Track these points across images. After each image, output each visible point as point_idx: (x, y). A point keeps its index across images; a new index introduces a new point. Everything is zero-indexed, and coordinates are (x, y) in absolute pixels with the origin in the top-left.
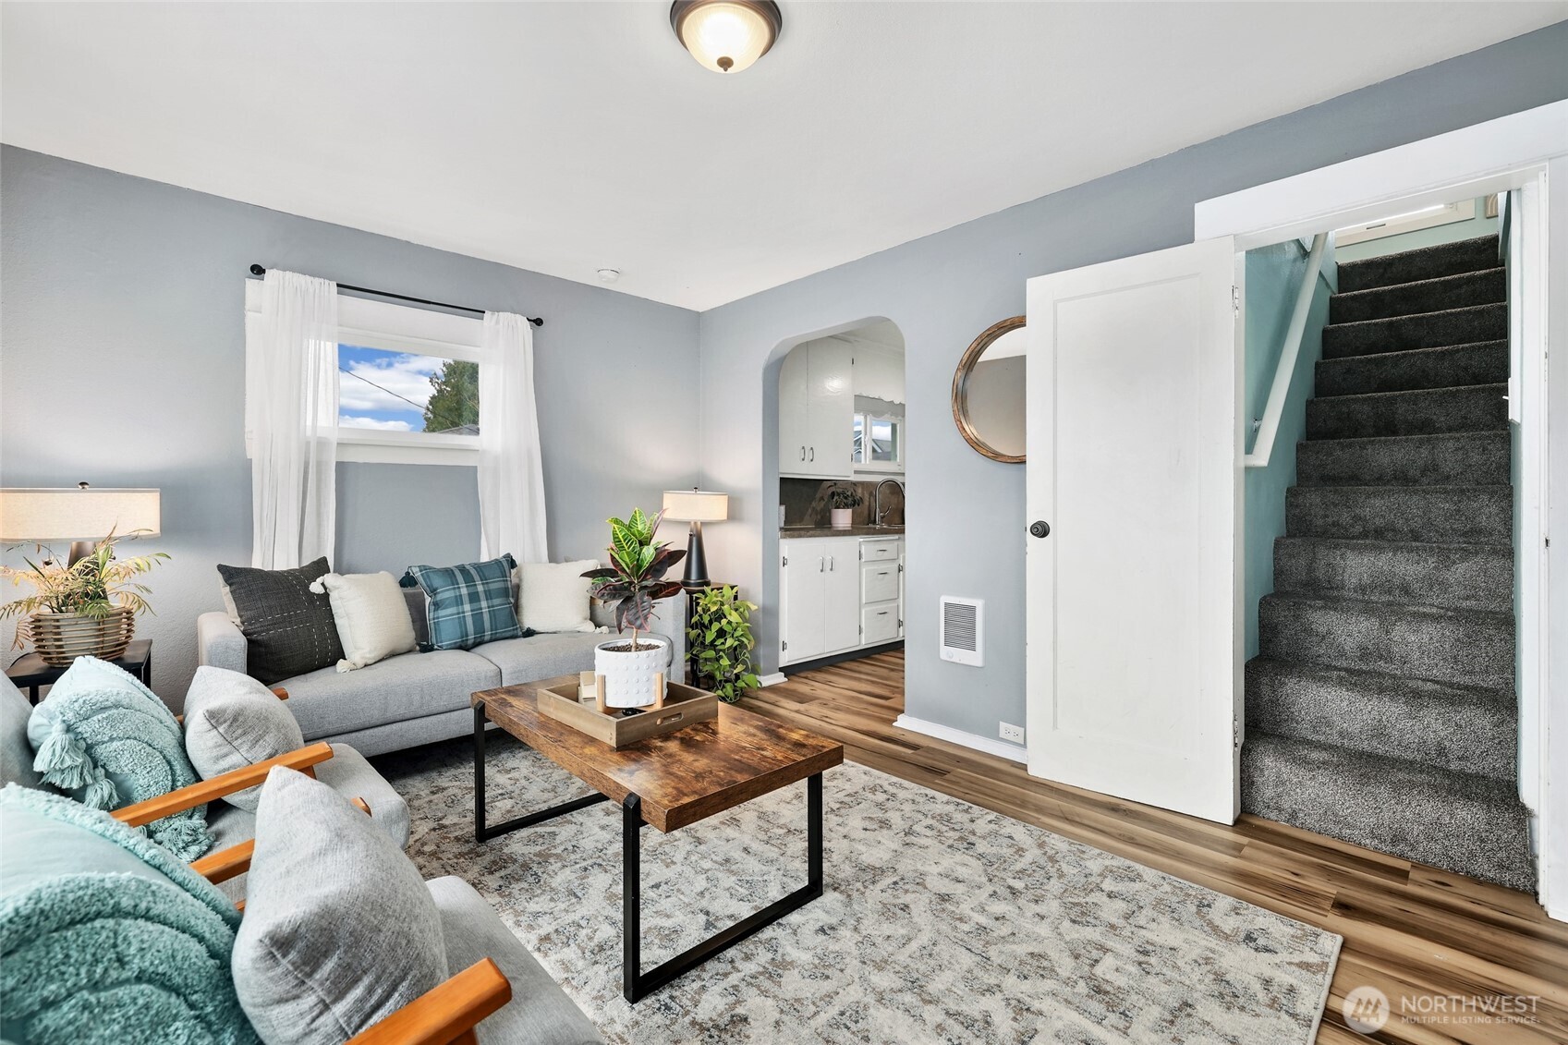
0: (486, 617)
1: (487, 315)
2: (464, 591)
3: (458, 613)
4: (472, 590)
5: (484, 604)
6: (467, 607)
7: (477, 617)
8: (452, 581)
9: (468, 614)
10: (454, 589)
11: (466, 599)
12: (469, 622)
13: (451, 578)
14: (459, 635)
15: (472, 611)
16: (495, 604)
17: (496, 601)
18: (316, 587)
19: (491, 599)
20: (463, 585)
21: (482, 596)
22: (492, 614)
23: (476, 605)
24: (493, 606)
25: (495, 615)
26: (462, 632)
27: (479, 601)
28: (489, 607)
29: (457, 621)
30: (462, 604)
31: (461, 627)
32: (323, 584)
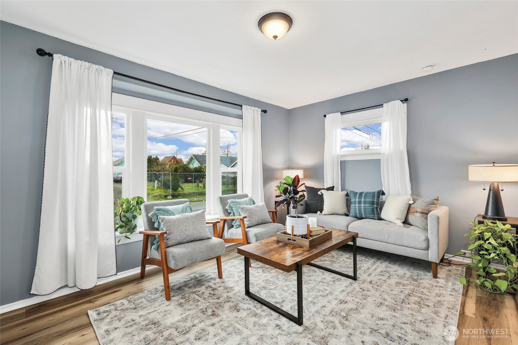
0: (363, 209)
1: (384, 105)
2: (357, 200)
3: (355, 207)
4: (360, 200)
5: (362, 205)
6: (357, 205)
7: (360, 209)
8: (355, 196)
9: (357, 207)
10: (355, 199)
11: (357, 202)
12: (357, 209)
13: (355, 195)
14: (354, 213)
15: (358, 207)
16: (366, 206)
17: (367, 205)
18: (319, 193)
19: (365, 204)
20: (357, 198)
21: (363, 202)
22: (365, 209)
23: (360, 205)
24: (365, 207)
25: (366, 210)
26: (355, 212)
27: (361, 204)
28: (364, 206)
29: (354, 209)
30: (356, 204)
31: (355, 211)
32: (321, 192)
